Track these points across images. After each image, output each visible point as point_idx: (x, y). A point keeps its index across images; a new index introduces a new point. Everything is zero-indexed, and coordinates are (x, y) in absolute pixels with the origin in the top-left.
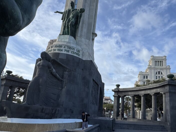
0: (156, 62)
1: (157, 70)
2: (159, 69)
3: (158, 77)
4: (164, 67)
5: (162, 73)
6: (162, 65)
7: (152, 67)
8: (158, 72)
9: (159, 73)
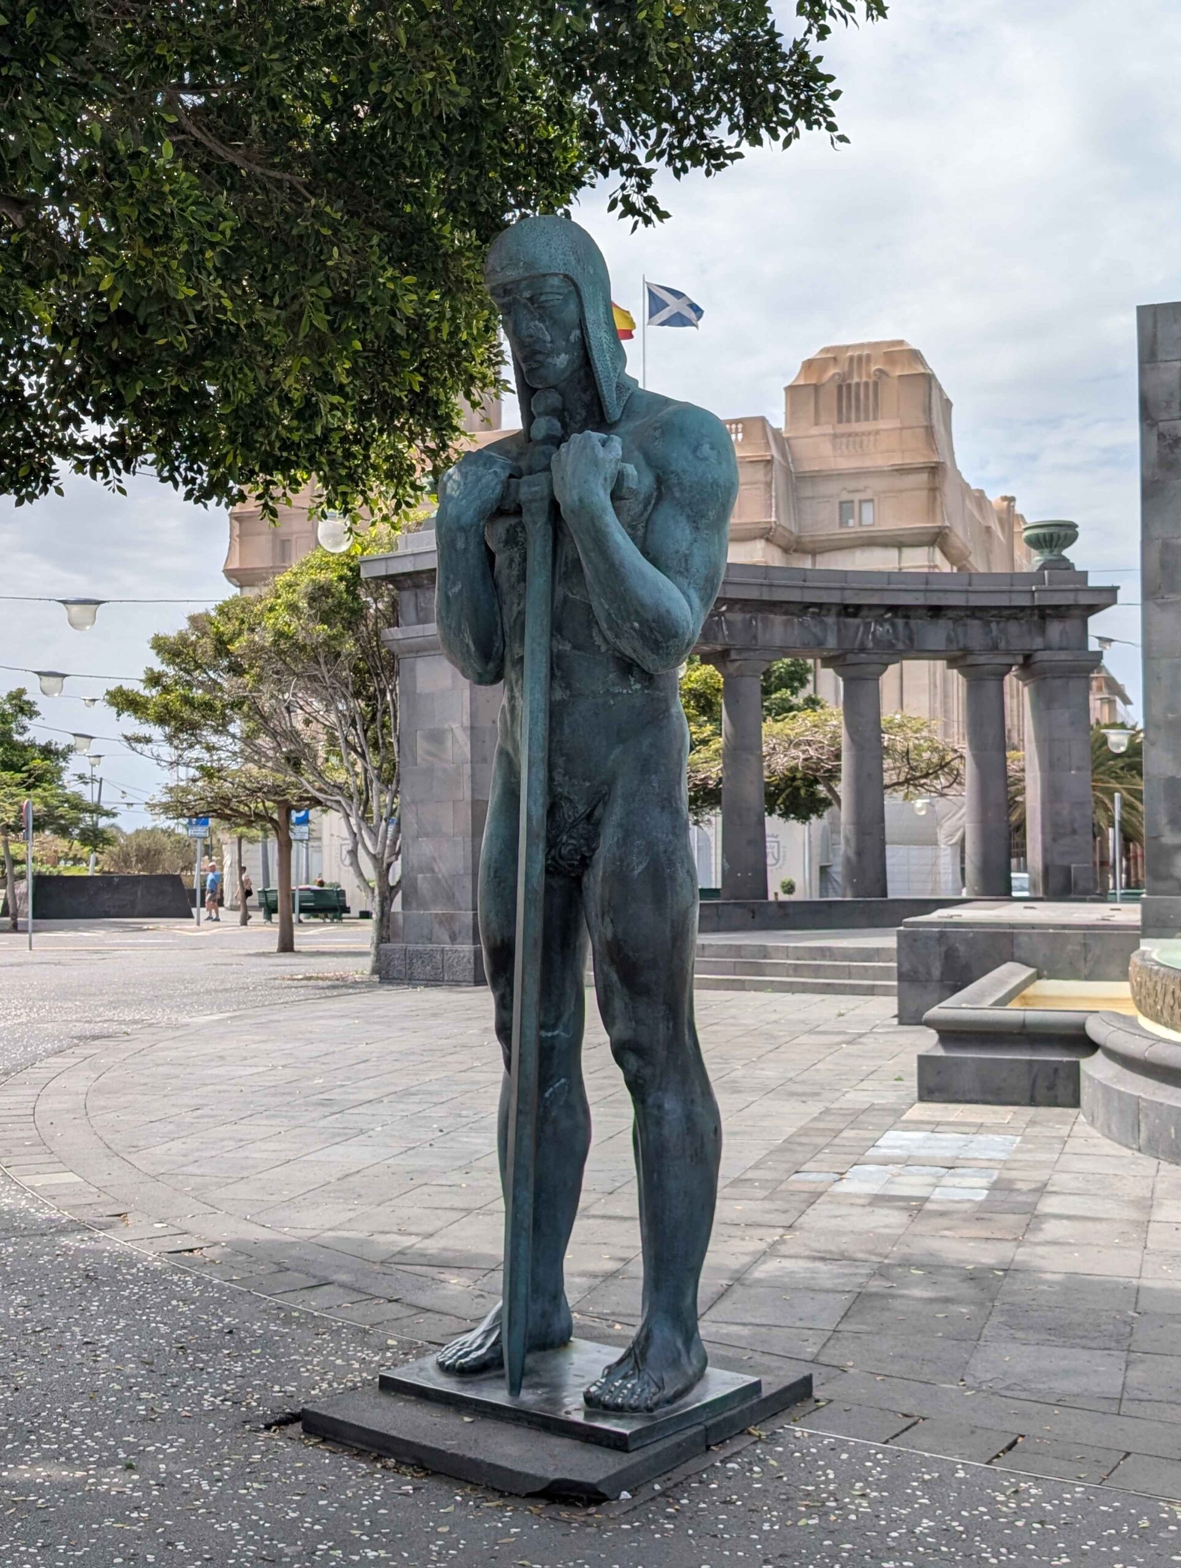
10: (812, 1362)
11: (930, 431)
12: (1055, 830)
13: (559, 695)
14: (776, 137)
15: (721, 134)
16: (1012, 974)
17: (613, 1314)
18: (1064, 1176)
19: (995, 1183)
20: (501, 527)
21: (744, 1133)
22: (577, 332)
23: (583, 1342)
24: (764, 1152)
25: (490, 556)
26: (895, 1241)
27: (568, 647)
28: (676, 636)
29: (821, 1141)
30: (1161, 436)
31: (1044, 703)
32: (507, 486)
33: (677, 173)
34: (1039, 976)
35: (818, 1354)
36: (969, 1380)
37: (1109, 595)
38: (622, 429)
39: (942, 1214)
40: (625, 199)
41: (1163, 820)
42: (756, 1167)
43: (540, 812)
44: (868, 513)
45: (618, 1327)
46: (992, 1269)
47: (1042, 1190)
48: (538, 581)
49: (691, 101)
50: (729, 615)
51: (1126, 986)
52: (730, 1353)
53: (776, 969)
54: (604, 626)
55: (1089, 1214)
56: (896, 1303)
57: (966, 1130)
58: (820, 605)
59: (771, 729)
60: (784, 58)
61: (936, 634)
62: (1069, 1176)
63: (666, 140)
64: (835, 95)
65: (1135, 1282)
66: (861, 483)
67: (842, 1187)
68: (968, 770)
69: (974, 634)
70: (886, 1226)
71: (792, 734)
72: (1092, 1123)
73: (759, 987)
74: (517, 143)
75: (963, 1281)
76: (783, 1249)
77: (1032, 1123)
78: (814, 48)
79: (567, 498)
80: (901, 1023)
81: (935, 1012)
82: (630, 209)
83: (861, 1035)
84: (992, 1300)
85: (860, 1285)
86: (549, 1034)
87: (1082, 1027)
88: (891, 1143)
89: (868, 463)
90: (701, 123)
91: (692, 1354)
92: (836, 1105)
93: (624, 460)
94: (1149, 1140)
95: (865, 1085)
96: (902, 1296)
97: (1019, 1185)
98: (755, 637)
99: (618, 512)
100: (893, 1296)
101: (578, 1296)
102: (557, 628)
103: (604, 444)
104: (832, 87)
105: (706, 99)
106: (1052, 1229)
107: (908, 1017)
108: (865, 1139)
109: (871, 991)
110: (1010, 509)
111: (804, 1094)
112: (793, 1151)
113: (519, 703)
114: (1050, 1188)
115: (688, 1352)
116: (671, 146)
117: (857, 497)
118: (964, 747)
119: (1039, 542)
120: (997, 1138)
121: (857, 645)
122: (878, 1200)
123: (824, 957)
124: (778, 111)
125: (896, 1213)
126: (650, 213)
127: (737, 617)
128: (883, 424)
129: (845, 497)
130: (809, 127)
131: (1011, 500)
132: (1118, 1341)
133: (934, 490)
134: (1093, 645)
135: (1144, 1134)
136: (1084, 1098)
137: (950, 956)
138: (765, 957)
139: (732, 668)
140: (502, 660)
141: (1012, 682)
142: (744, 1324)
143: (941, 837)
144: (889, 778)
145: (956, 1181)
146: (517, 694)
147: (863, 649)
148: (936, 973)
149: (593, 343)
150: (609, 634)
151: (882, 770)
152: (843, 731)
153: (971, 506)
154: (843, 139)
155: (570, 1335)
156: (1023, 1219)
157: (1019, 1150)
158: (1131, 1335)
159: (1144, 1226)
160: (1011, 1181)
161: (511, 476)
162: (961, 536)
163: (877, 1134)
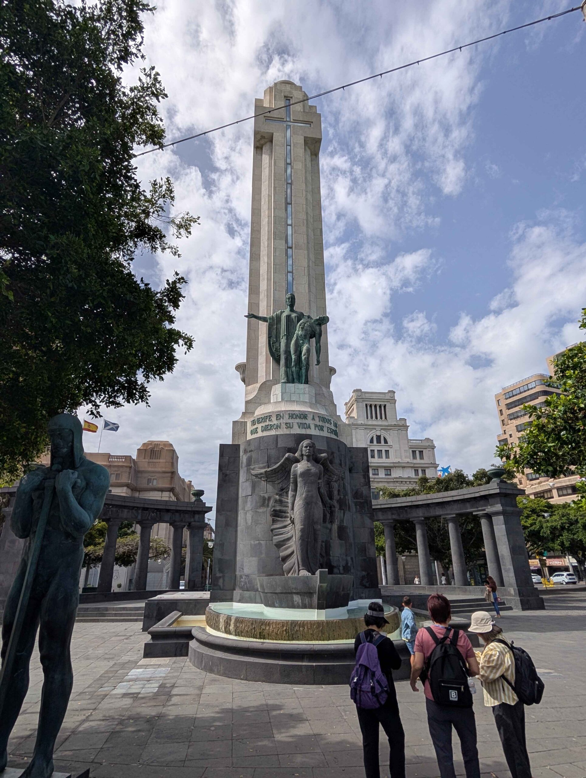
0: (368, 407)
1: (374, 431)
2: (378, 428)
3: (376, 452)
4: (391, 422)
5: (386, 442)
6: (386, 418)
7: (360, 422)
8: (376, 436)
9: (379, 441)
10: (92, 762)
11: (172, 463)
12: (192, 570)
13: (45, 543)
14: (134, 402)
15: (120, 399)
16: (176, 615)
17: (25, 753)
18: (180, 680)
19: (160, 685)
20: (37, 493)
21: (87, 675)
22: (71, 443)
23: (10, 768)
24: (92, 681)
25: (32, 501)
26: (127, 710)
27: (51, 528)
28: (84, 527)
29: (111, 675)
30: (223, 474)
31: (192, 535)
32: (41, 482)
33: (107, 407)
34: (182, 615)
35: (94, 759)
36: (141, 761)
37: (210, 509)
38: (79, 469)
39: (143, 698)
40: (92, 411)
41: (217, 569)
42: (88, 687)
43: (31, 580)
44: (155, 482)
45: (26, 758)
46: (154, 717)
47: (173, 686)
48: (46, 509)
49: (114, 391)
50: (112, 509)
51: (204, 616)
52: (63, 764)
53: (110, 615)
54: (63, 523)
55: (185, 693)
56: (122, 734)
57: (155, 667)
58: (137, 507)
59: (119, 540)
60: (138, 385)
61: (167, 516)
62: (182, 680)
63: (106, 398)
64: (150, 396)
65: (195, 716)
66: (154, 474)
67: (114, 692)
68: (172, 553)
69: (177, 517)
70: (125, 705)
71: (125, 542)
72: (190, 661)
73: (103, 621)
74: (65, 393)
75: (146, 722)
76: (91, 718)
77: (174, 663)
78: (146, 385)
79: (59, 487)
80: (143, 631)
81: (151, 629)
82: (92, 413)
83: (131, 636)
84: (153, 728)
85: (114, 729)
86: (20, 654)
87: (190, 631)
88: (132, 674)
89: (156, 470)
90: (115, 396)
91: (49, 768)
92: (119, 662)
93: (78, 478)
94: (204, 666)
95: (129, 654)
96: (125, 731)
97: (168, 685)
98: (118, 515)
99: (73, 492)
100: (122, 732)
101: (13, 748)
102: (48, 523)
103: (73, 473)
104: (149, 394)
105: (117, 391)
106: (174, 700)
107: (145, 629)
108: (124, 673)
109: (136, 620)
110: (190, 484)
111: (110, 658)
112: (102, 680)
113: (32, 545)
114: (176, 685)
115: (47, 768)
116: (107, 400)
117: (152, 478)
118: (171, 546)
119: (194, 494)
120: (164, 669)
121: (146, 518)
122: (125, 695)
123: (124, 610)
124: (135, 397)
125: (129, 699)
126: (98, 415)
127: (114, 509)
128: (161, 461)
129: (149, 477)
130: (142, 402)
131: (191, 481)
132: (187, 739)
133: (172, 478)
134: (206, 521)
135: (203, 664)
136: (189, 654)
137: (159, 609)
138: (107, 611)
139: (111, 523)
140: (30, 531)
141: (185, 530)
142: (71, 750)
143: (164, 570)
144: (150, 555)
145: (149, 686)
146: (32, 542)
147: (148, 519)
148: (155, 615)
149: (75, 446)
150: (64, 526)
151: (149, 553)
152: (139, 542)
153: (181, 483)
154: (149, 406)
155: (5, 766)
156: (167, 696)
157: (169, 673)
158: (191, 735)
159: (199, 696)
160: (165, 684)
161: (43, 479)
162: (177, 489)
163: (129, 671)
